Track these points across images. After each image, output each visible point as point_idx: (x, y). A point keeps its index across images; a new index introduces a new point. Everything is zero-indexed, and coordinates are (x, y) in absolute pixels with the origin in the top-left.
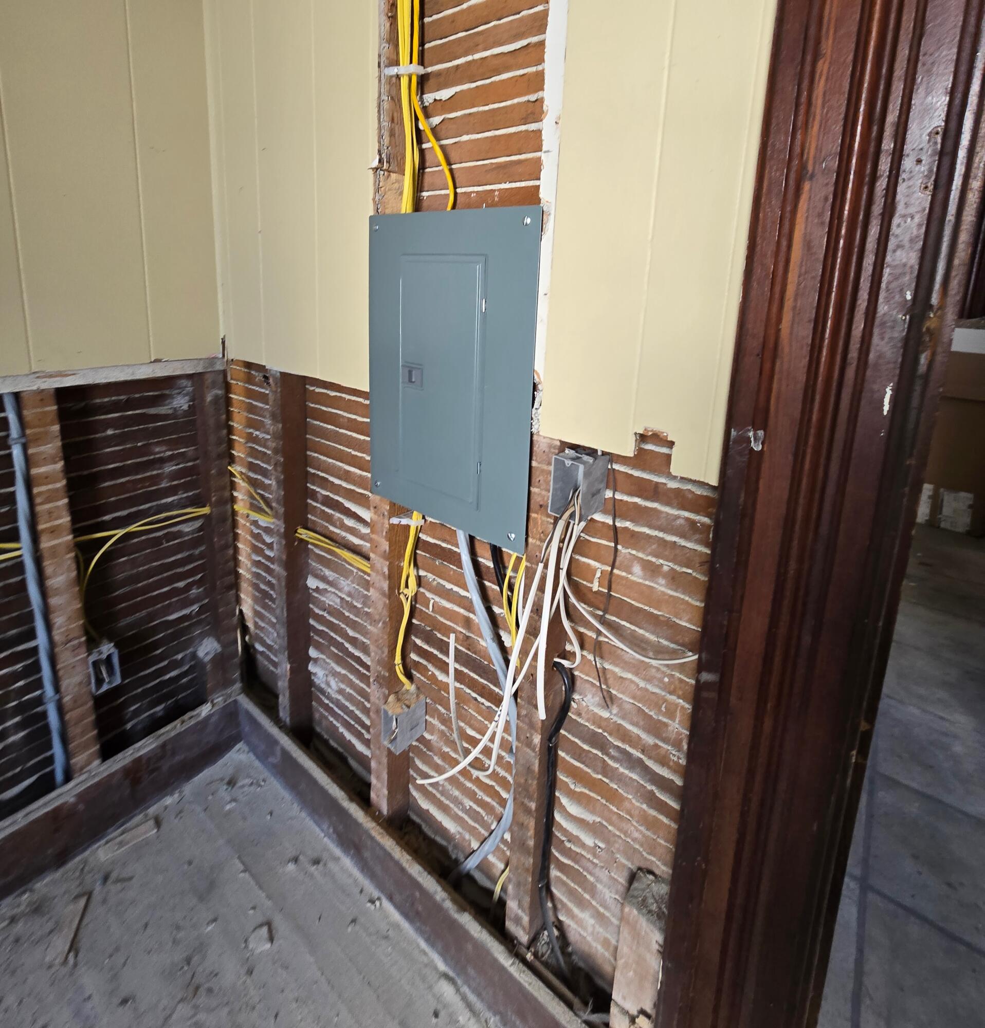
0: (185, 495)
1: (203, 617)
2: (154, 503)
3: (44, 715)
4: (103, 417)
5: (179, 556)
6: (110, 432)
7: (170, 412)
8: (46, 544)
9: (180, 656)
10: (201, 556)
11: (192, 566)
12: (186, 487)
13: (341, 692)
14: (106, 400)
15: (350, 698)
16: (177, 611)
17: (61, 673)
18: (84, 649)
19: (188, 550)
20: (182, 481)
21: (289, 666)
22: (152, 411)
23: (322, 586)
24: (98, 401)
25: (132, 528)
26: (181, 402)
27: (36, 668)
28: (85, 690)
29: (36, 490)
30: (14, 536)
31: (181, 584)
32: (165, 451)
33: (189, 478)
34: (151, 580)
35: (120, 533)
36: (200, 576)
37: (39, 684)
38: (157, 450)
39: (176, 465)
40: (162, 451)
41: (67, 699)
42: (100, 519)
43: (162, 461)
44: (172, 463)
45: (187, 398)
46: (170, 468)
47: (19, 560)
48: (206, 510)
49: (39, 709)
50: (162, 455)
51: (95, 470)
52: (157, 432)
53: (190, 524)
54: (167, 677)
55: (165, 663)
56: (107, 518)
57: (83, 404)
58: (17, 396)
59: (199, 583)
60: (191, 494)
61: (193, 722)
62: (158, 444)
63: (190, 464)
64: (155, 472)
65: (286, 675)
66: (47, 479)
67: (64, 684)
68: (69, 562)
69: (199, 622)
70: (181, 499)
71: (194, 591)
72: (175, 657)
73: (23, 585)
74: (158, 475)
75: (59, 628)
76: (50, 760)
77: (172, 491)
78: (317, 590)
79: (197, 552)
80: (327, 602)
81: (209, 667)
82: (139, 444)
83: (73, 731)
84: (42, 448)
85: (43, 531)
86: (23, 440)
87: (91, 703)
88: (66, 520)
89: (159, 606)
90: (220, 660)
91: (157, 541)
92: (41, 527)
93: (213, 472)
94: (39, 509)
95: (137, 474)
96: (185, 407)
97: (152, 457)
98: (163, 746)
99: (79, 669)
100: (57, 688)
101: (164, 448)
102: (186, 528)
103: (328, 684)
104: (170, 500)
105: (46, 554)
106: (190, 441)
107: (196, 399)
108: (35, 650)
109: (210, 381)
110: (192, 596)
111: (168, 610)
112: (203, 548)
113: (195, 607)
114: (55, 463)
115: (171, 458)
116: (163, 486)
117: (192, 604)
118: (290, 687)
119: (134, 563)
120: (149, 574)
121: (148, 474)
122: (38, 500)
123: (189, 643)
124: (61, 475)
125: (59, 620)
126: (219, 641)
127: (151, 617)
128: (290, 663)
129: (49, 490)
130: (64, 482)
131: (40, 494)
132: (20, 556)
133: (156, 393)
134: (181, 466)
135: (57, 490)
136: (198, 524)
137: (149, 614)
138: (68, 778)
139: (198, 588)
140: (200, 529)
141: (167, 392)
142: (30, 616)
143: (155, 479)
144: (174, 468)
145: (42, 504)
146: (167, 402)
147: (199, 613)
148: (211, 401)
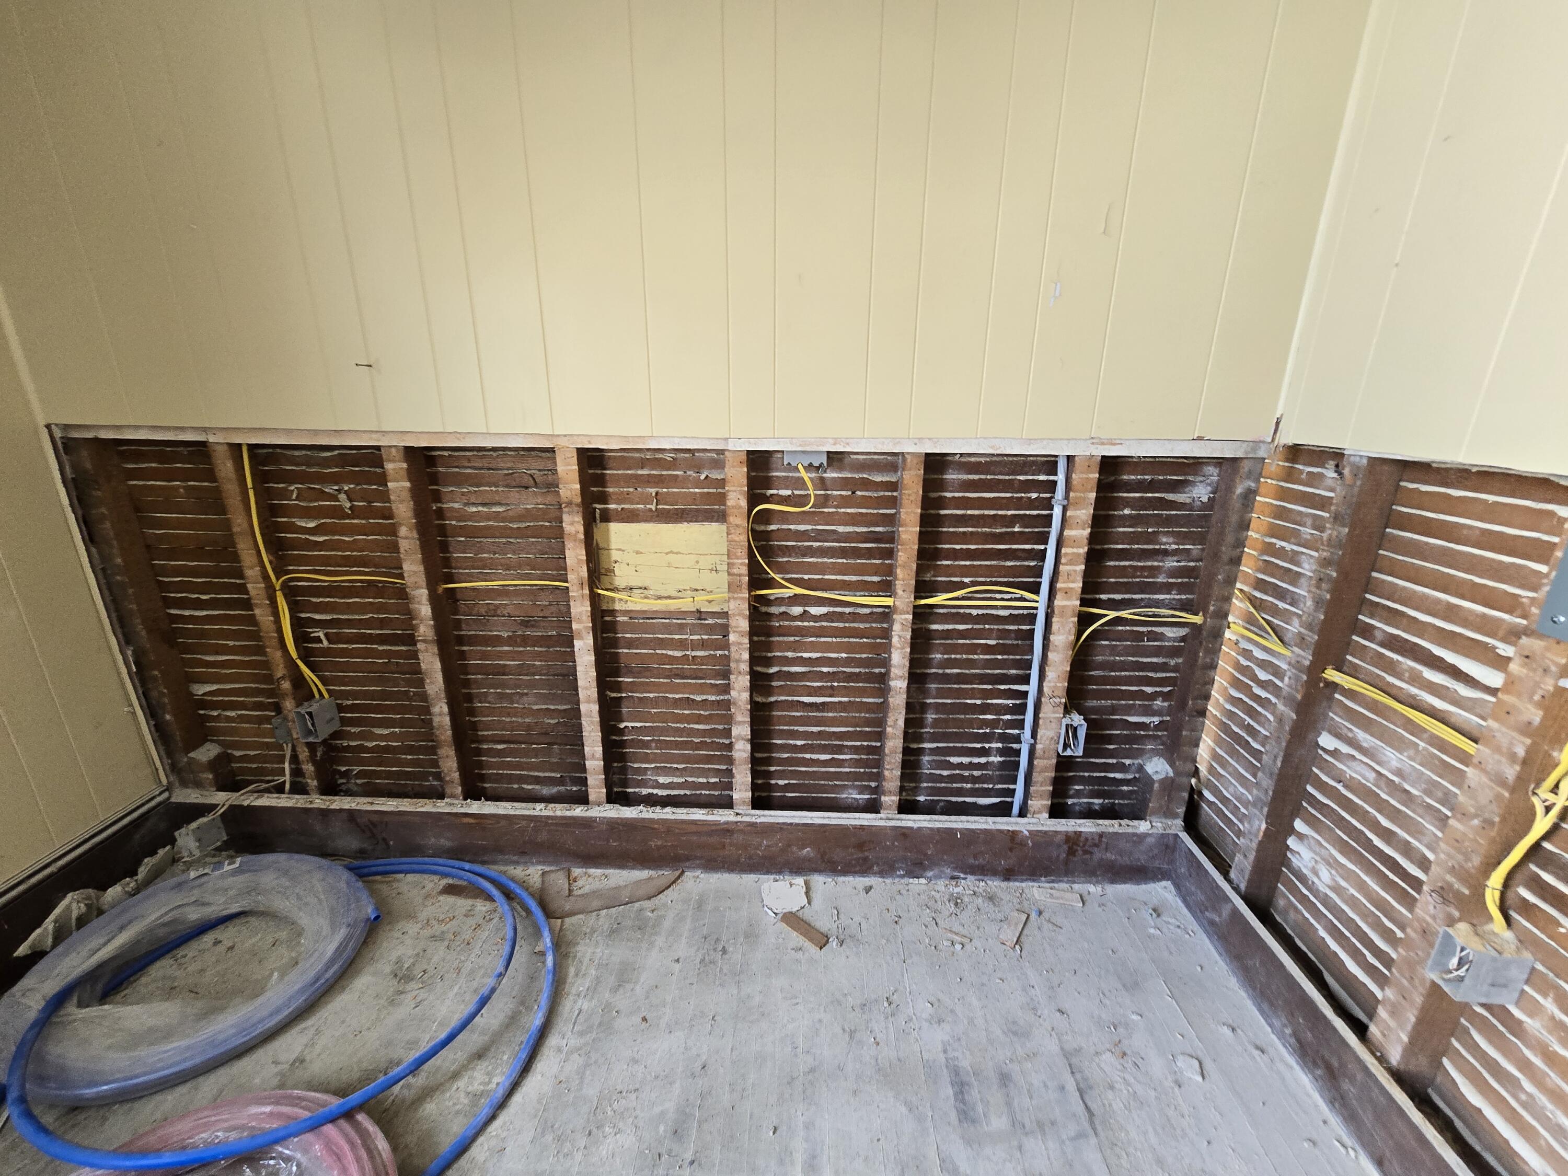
0: (1178, 597)
1: (1160, 733)
2: (1147, 596)
3: (1018, 753)
4: (1125, 495)
5: (1155, 660)
6: (1127, 512)
7: (1188, 501)
8: (1058, 602)
9: (1127, 762)
10: (1175, 669)
11: (1164, 675)
12: (1182, 588)
13: (1337, 889)
14: (1133, 477)
15: (1353, 903)
16: (1138, 715)
17: (1041, 722)
18: (1061, 710)
19: (1167, 657)
20: (1180, 580)
21: (1264, 826)
22: (1171, 497)
23: (1345, 749)
24: (1125, 477)
25: (1125, 614)
26: (1200, 492)
27: (1022, 709)
28: (1052, 747)
29: (1063, 551)
30: (1035, 588)
31: (1149, 690)
32: (1170, 544)
33: (1187, 580)
34: (1123, 673)
35: (1113, 614)
36: (1169, 689)
37: (1020, 725)
38: (1164, 540)
39: (1178, 561)
40: (1167, 542)
41: (1039, 747)
42: (1097, 596)
43: (1166, 553)
44: (1175, 558)
45: (1209, 488)
46: (1171, 563)
47: (1035, 611)
48: (1198, 619)
49: (1015, 746)
50: (1167, 547)
51: (1106, 546)
52: (1168, 521)
53: (1175, 629)
54: (1112, 775)
55: (1114, 761)
56: (1104, 597)
57: (1113, 478)
58: (1070, 458)
59: (1166, 696)
60: (1184, 597)
61: (1130, 830)
62: (1167, 534)
63: (1192, 564)
64: (1156, 564)
65: (1256, 835)
66: (1075, 542)
67: (1041, 732)
68: (1071, 625)
69: (1156, 737)
70: (1174, 599)
71: (1158, 703)
72: (1123, 761)
73: (1031, 634)
74: (1159, 566)
75: (1050, 682)
76: (1012, 793)
77: (1167, 588)
78: (1335, 753)
79: (1172, 662)
80: (1348, 771)
81: (1156, 785)
82: (1150, 530)
83: (1036, 777)
84: (1078, 512)
85: (1060, 589)
86: (1065, 502)
87: (1054, 761)
88: (1078, 585)
89: (1123, 702)
90: (1169, 785)
91: (1139, 636)
92: (1059, 585)
93: (1220, 577)
94: (1062, 568)
95: (1139, 561)
96: (1205, 499)
97: (1157, 547)
98: (1101, 835)
99: (1054, 725)
100: (1034, 735)
101: (1171, 540)
102: (1170, 632)
103: (1316, 874)
104: (1162, 597)
105: (1056, 611)
106: (1199, 539)
107: (1222, 491)
108: (1025, 694)
109: (1246, 469)
110: (1155, 707)
111: (1129, 710)
112: (1180, 660)
113: (1156, 720)
114: (1084, 529)
115: (1175, 552)
116: (1159, 580)
117: (1153, 715)
118: (1258, 851)
119: (1113, 650)
120: (1123, 666)
121: (1149, 564)
122: (1063, 560)
123: (1139, 753)
124: (1086, 541)
125: (1051, 674)
126: (1172, 765)
127: (1114, 710)
128: (1267, 823)
129: (1074, 553)
130: (1086, 549)
131: (1066, 554)
132: (1036, 608)
133: (1180, 478)
134: (1183, 564)
135: (1079, 554)
136: (1182, 632)
137: (1113, 706)
138: (1022, 813)
139: (1163, 701)
140: (1183, 639)
141: (1190, 478)
142: (1028, 665)
143: (1154, 571)
144: (1175, 564)
145: (1066, 564)
146: (1187, 490)
147: (1157, 727)
148: (1241, 494)
